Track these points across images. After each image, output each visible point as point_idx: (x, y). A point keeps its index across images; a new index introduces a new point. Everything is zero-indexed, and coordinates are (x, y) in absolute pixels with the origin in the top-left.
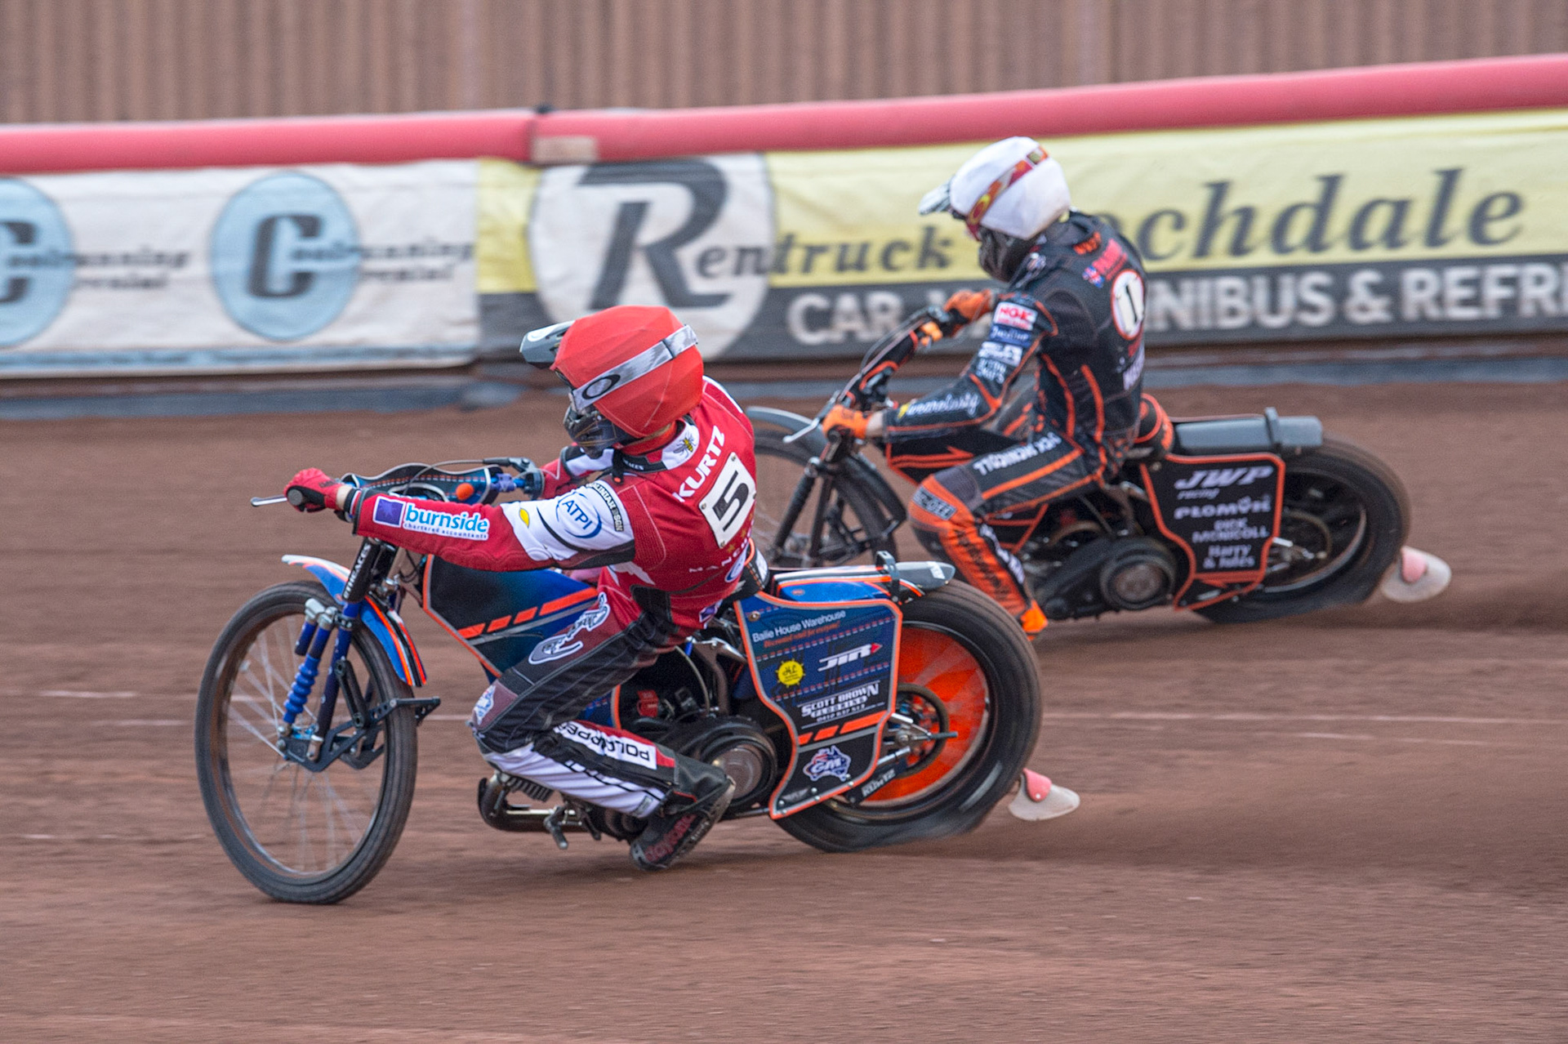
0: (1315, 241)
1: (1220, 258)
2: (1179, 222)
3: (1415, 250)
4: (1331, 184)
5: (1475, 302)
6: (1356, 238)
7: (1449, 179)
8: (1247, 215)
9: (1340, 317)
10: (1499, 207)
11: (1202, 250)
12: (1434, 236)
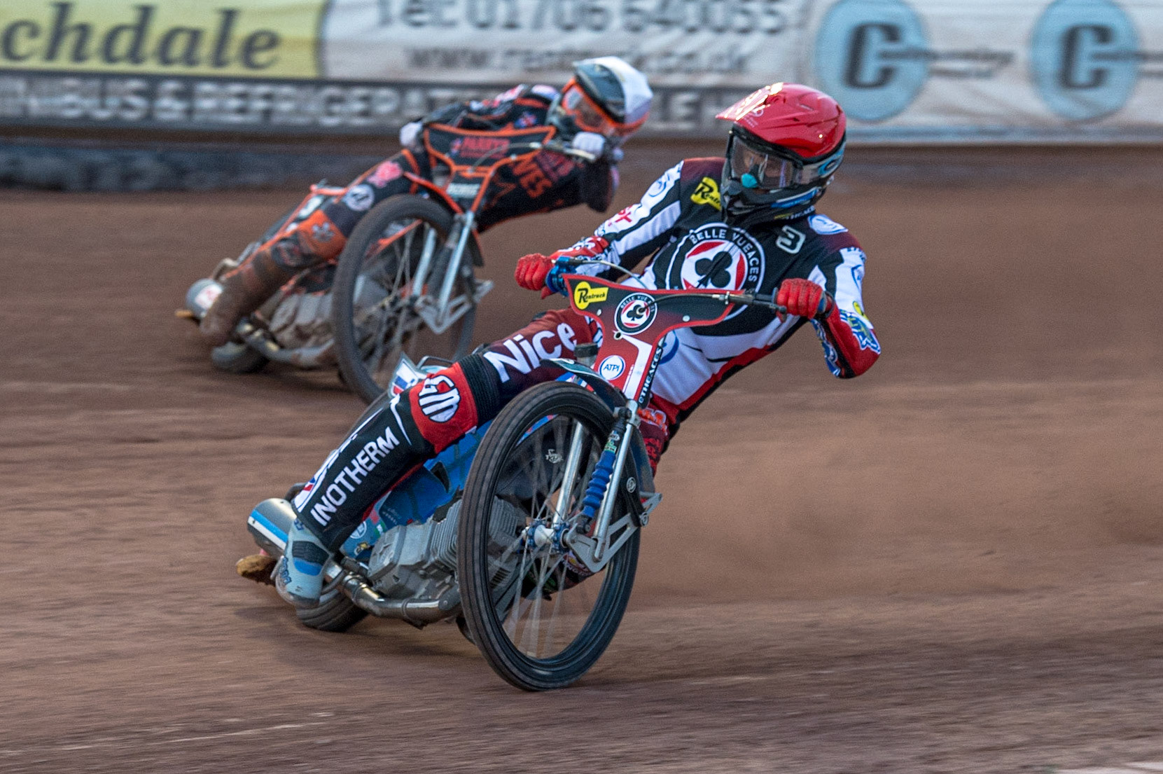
0: (134, 55)
1: (63, 62)
2: (34, 31)
3: (203, 69)
4: (146, 12)
5: (242, 111)
6: (163, 55)
7: (229, 16)
8: (84, 30)
9: (149, 115)
10: (262, 41)
11: (51, 54)
12: (218, 60)
